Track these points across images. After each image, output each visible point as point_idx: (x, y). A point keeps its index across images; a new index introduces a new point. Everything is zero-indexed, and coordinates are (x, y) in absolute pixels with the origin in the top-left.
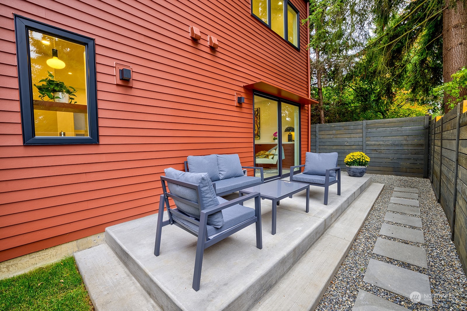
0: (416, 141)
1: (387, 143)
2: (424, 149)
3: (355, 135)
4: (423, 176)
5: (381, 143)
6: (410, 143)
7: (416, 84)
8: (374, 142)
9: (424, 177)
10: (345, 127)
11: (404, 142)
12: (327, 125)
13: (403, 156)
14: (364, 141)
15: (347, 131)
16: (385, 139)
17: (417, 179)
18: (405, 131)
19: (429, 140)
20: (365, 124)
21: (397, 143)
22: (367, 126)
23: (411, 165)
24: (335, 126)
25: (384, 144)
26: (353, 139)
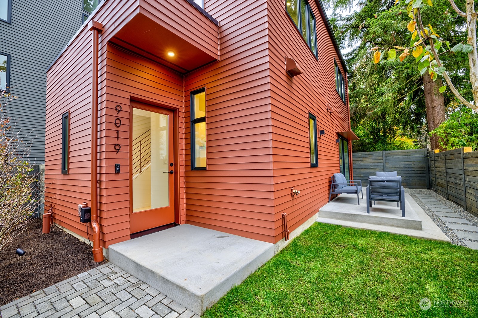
0: (420, 165)
1: (401, 166)
2: (426, 170)
3: (377, 161)
4: (427, 187)
5: (397, 166)
6: (417, 166)
7: (406, 123)
8: (391, 166)
9: (428, 189)
10: (370, 155)
11: (413, 166)
12: (355, 154)
13: (413, 175)
14: (384, 165)
15: (371, 158)
16: (399, 164)
17: (424, 190)
18: (412, 158)
19: (428, 165)
20: (384, 153)
21: (407, 166)
22: (386, 155)
23: (418, 181)
24: (362, 154)
25: (398, 167)
26: (376, 164)
